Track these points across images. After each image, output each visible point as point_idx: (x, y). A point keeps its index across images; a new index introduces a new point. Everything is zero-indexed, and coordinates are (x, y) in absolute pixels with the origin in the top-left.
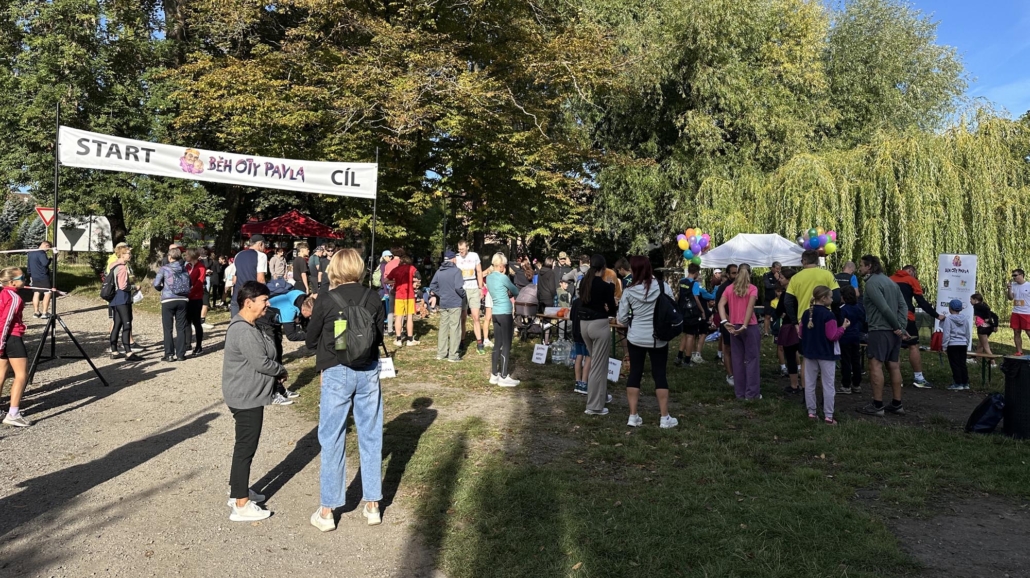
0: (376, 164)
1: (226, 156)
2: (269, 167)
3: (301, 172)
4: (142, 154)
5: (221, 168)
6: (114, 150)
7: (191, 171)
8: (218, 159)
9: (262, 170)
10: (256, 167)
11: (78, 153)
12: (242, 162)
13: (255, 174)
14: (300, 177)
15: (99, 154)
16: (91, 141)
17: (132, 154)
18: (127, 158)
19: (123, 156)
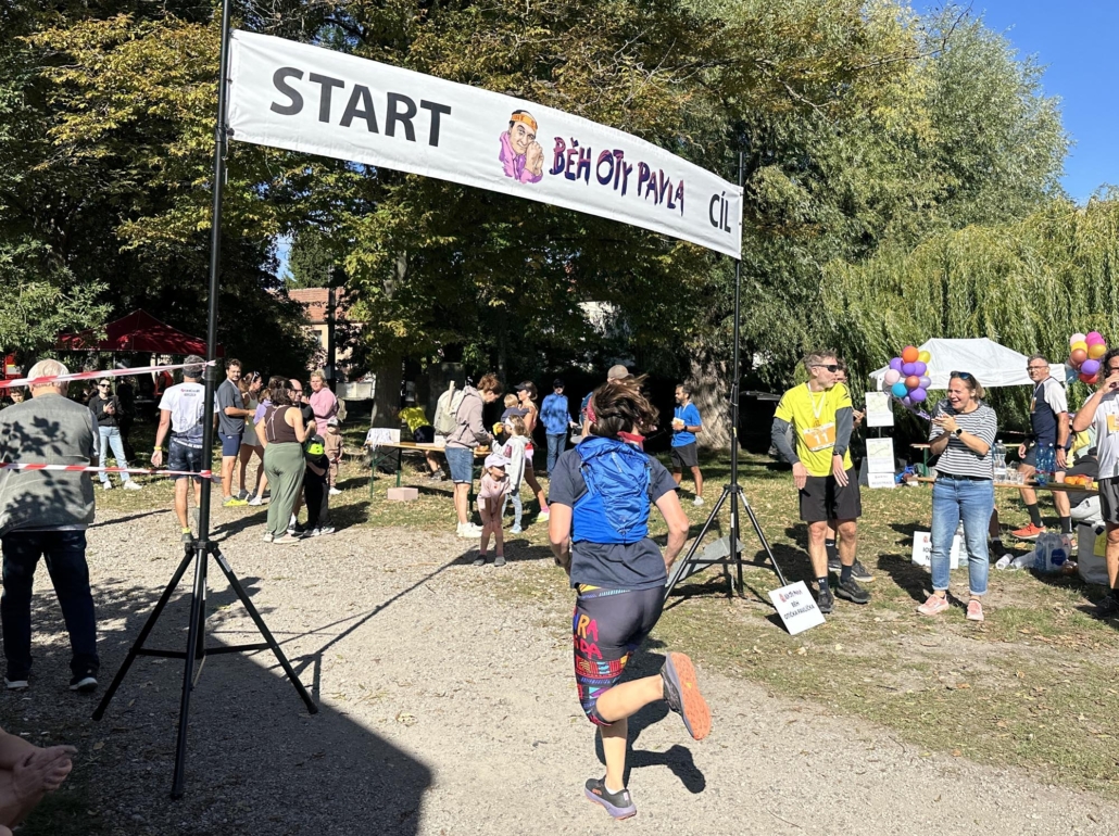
0: (741, 189)
2: (645, 170)
3: (681, 192)
4: (422, 119)
5: (573, 169)
7: (519, 175)
8: (569, 144)
9: (633, 180)
10: (628, 171)
11: (276, 108)
12: (607, 157)
13: (624, 192)
14: (679, 203)
15: (324, 116)
16: (306, 76)
17: (400, 115)
18: (390, 131)
19: (381, 123)
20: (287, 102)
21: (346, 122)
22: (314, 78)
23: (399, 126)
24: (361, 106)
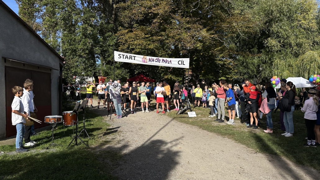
0: (189, 59)
1: (153, 58)
2: (163, 60)
3: (170, 61)
4: (133, 58)
5: (152, 61)
6: (127, 57)
7: (144, 62)
8: (151, 59)
9: (161, 61)
10: (160, 60)
11: (119, 58)
12: (157, 59)
13: (159, 62)
14: (170, 63)
15: (123, 58)
17: (131, 58)
18: (130, 59)
19: (129, 58)
21: (125, 58)
22: (122, 55)
23: (131, 59)
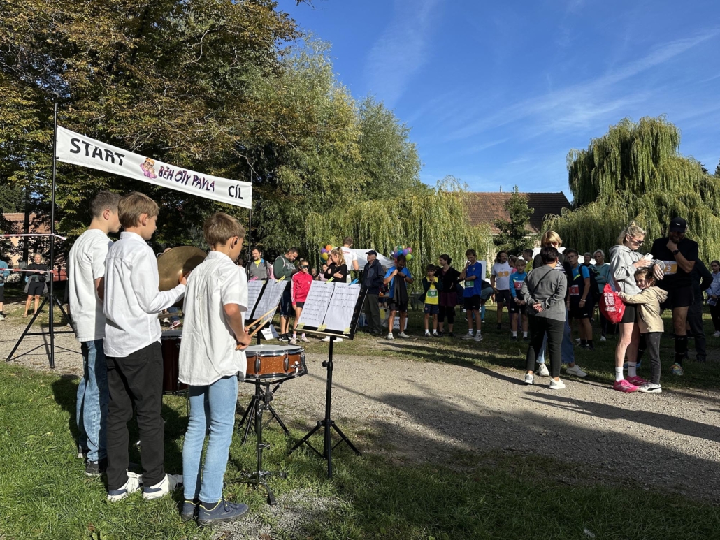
0: (251, 183)
1: (172, 167)
2: (196, 178)
3: (212, 185)
4: (116, 158)
5: (166, 176)
8: (166, 169)
9: (191, 180)
10: (188, 178)
11: (72, 151)
12: (180, 173)
13: (185, 184)
14: (212, 188)
15: (87, 154)
16: (81, 141)
17: (109, 155)
18: (107, 160)
19: (104, 157)
20: (75, 149)
21: (94, 156)
22: (83, 142)
23: (110, 158)
24: (98, 152)
